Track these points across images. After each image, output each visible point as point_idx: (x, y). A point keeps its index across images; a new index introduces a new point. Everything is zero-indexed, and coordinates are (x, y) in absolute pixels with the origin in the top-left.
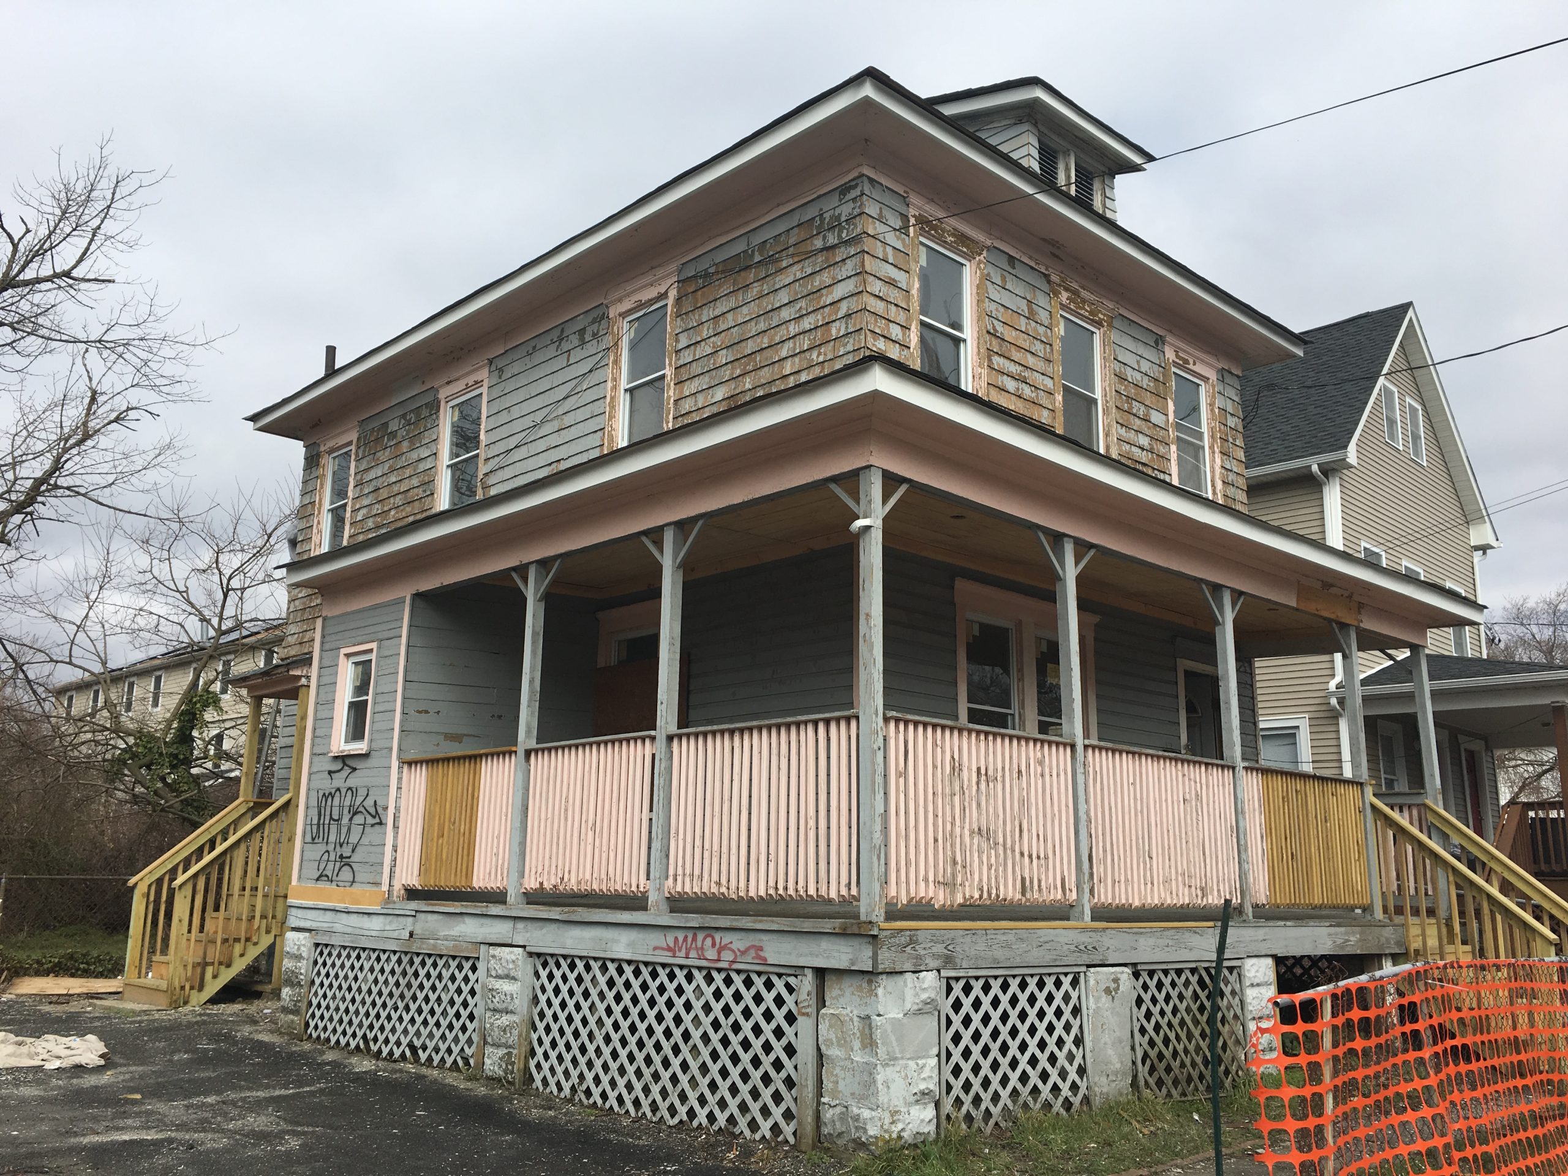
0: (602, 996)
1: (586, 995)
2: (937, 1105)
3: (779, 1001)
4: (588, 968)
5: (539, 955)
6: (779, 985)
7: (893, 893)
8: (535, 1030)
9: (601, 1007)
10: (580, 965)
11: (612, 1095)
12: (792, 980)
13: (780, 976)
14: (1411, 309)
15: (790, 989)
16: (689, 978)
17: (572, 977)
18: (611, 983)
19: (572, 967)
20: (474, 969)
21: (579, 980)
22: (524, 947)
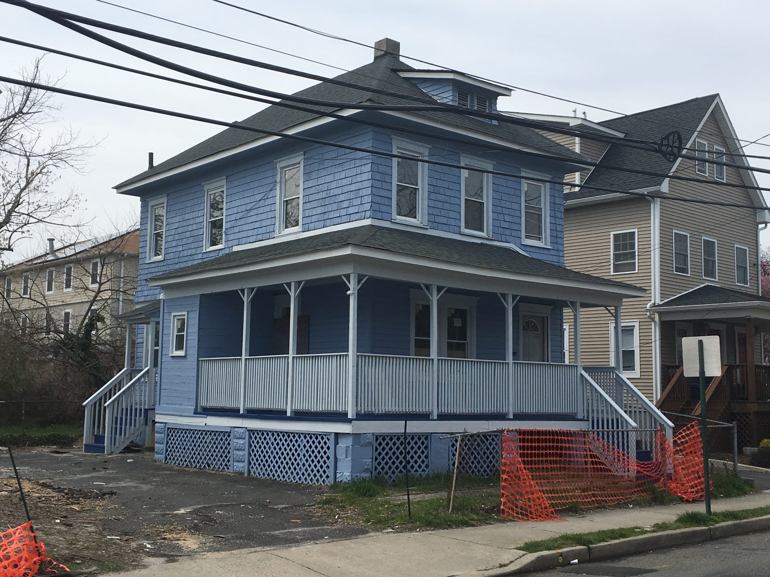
0: (272, 444)
1: (267, 443)
2: (371, 473)
3: (325, 443)
4: (268, 435)
5: (252, 431)
6: (325, 439)
7: (359, 409)
8: (251, 456)
9: (272, 447)
10: (265, 434)
11: (276, 475)
12: (328, 436)
13: (325, 435)
14: (718, 97)
15: (328, 439)
16: (299, 437)
17: (263, 438)
18: (275, 439)
19: (263, 434)
20: (229, 436)
21: (265, 439)
22: (246, 428)
